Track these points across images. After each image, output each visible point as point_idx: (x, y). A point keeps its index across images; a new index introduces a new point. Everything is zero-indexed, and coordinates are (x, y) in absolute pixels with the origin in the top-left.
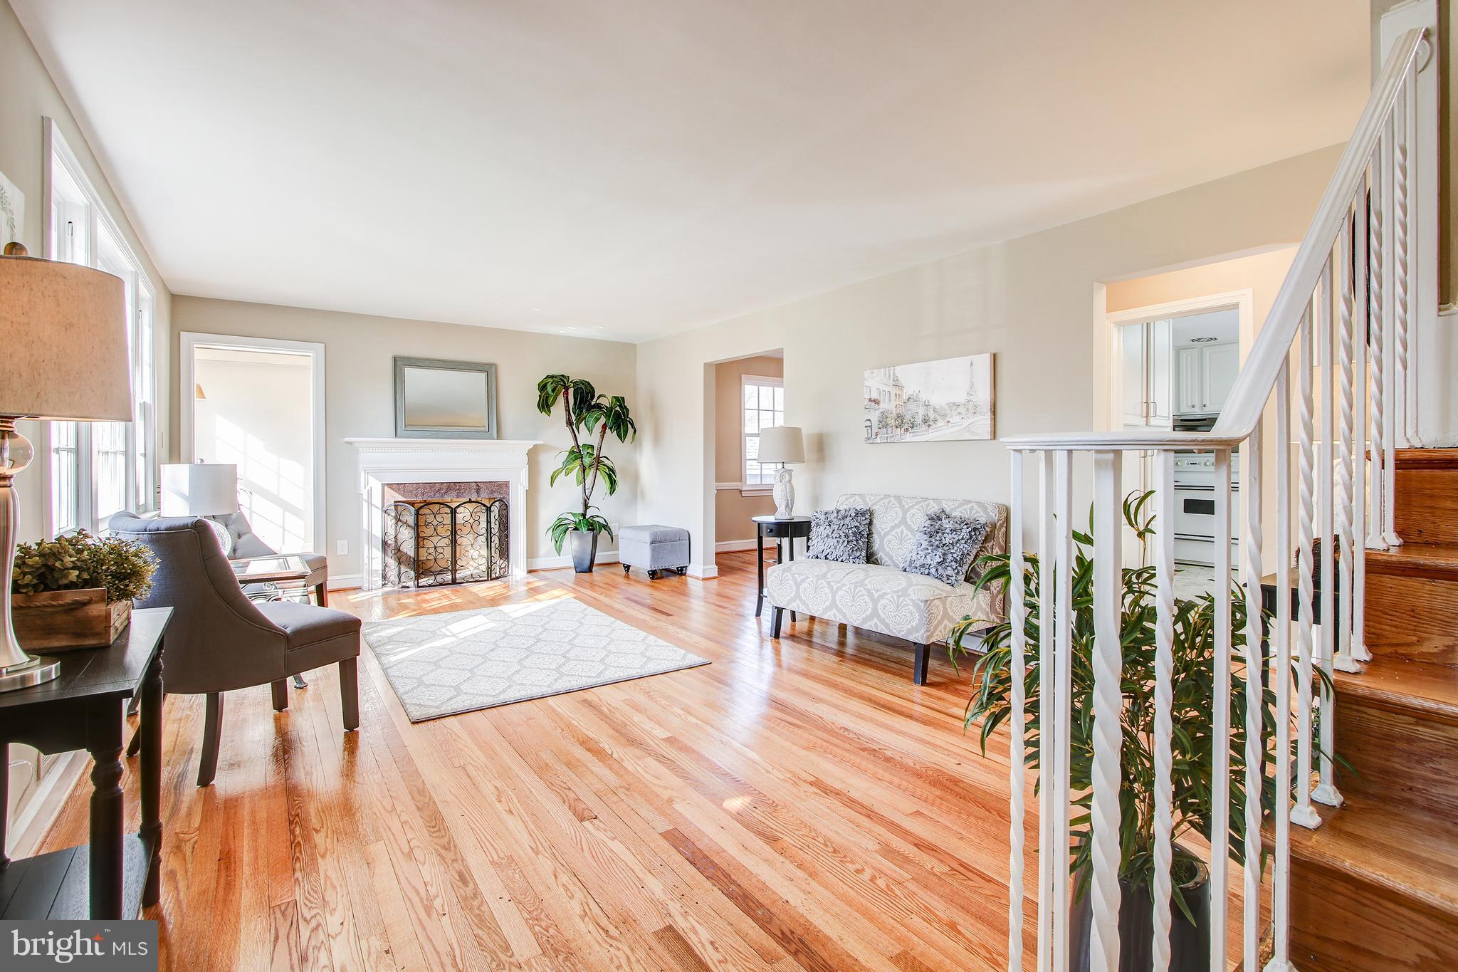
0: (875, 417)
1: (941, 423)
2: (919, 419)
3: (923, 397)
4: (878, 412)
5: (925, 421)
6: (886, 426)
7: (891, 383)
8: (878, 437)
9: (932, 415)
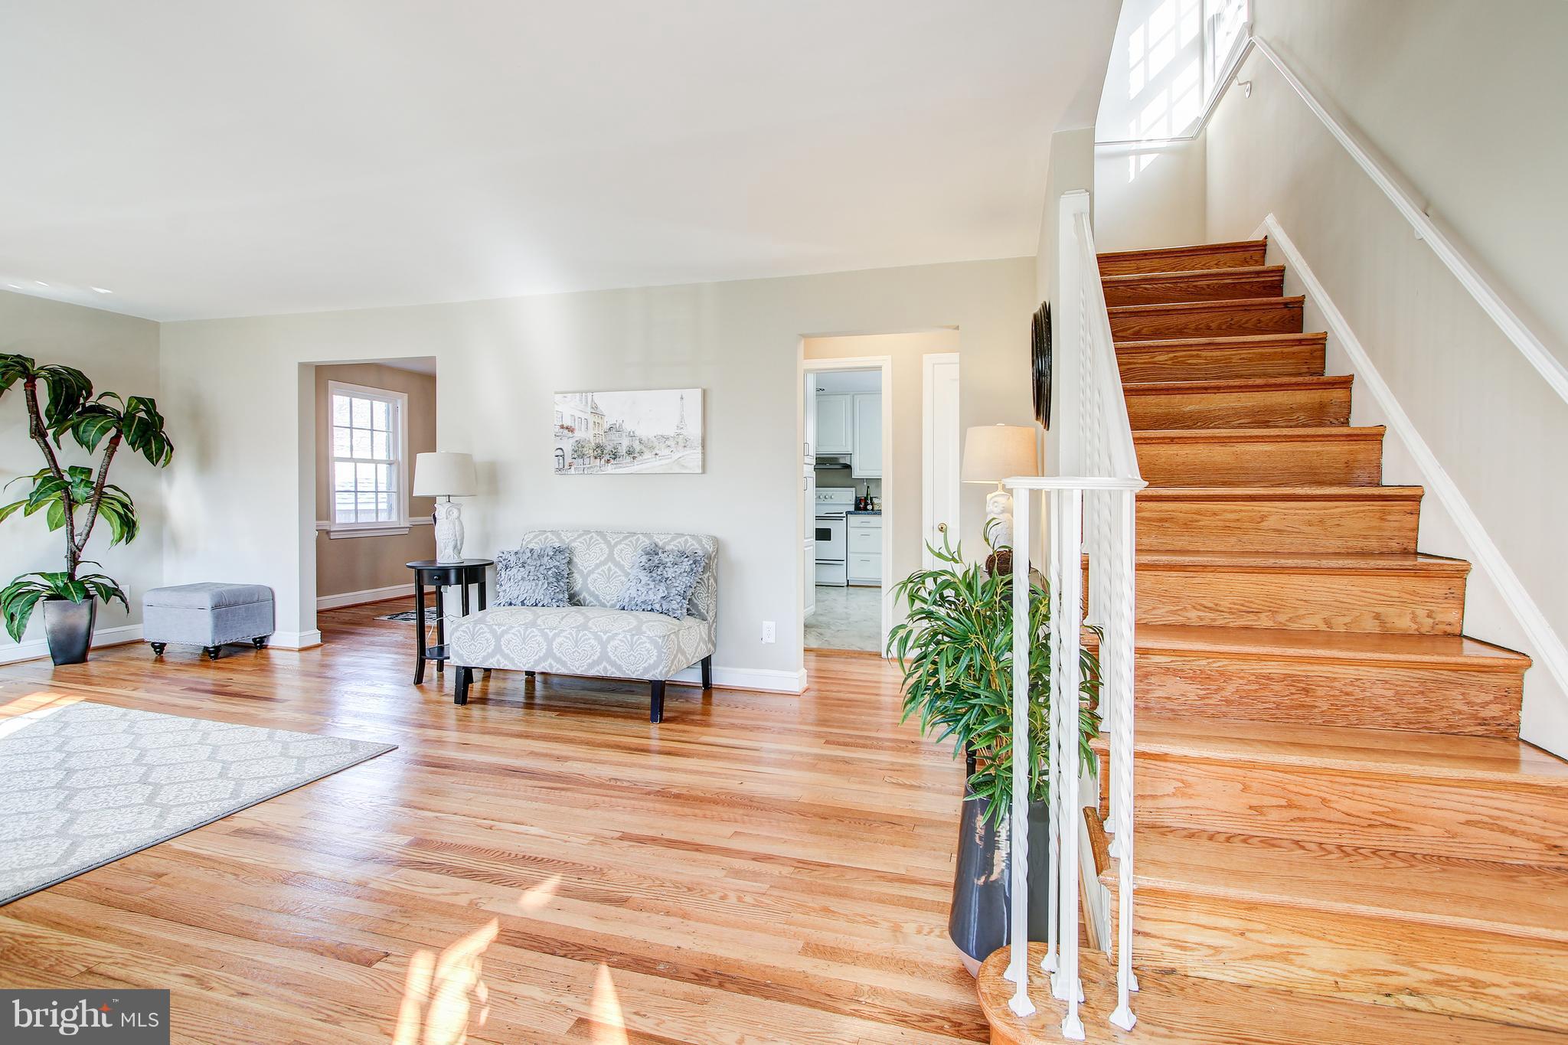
0: (568, 446)
1: (647, 455)
2: (623, 450)
3: (628, 427)
4: (572, 441)
5: (629, 453)
6: (582, 456)
7: (589, 410)
8: (573, 468)
9: (637, 447)
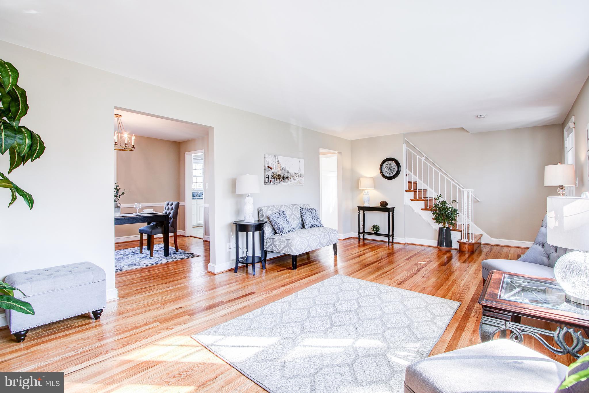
0: (270, 174)
1: (292, 179)
2: (286, 177)
3: (287, 169)
4: (271, 172)
5: (287, 178)
6: (274, 178)
7: (277, 162)
8: (271, 182)
9: (289, 176)
